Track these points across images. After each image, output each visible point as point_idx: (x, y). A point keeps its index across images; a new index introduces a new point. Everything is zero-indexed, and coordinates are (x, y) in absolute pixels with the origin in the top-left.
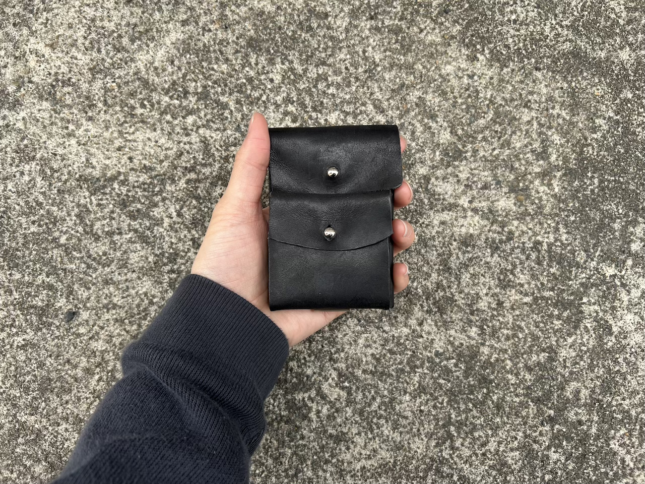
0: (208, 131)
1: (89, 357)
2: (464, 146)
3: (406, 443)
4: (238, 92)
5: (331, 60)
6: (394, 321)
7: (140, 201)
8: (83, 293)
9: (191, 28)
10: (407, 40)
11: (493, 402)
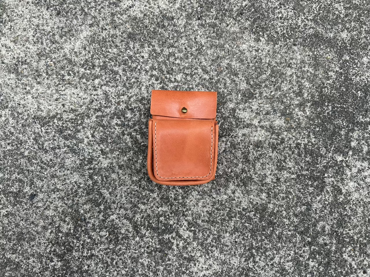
0: (108, 88)
1: (45, 220)
2: (254, 91)
3: (228, 260)
4: (124, 64)
5: (177, 44)
6: (218, 192)
7: (70, 129)
8: (39, 183)
9: (95, 28)
10: (220, 31)
11: (276, 235)
